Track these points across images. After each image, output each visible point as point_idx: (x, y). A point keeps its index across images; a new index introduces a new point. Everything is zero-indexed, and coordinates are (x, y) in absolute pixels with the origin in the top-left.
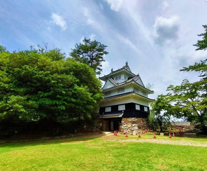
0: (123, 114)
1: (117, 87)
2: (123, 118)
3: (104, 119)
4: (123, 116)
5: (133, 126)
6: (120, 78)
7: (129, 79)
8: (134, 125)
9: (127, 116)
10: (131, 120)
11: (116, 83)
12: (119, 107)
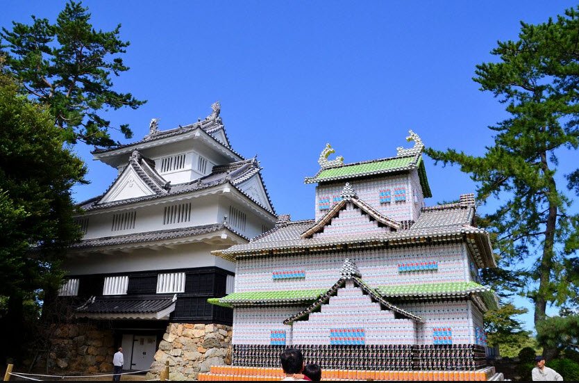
0: (172, 309)
1: (164, 201)
2: (174, 322)
3: (93, 321)
4: (173, 318)
5: (205, 355)
6: (180, 162)
7: (216, 171)
8: (209, 352)
9: (191, 318)
10: (202, 333)
11: (160, 183)
12: (161, 278)
